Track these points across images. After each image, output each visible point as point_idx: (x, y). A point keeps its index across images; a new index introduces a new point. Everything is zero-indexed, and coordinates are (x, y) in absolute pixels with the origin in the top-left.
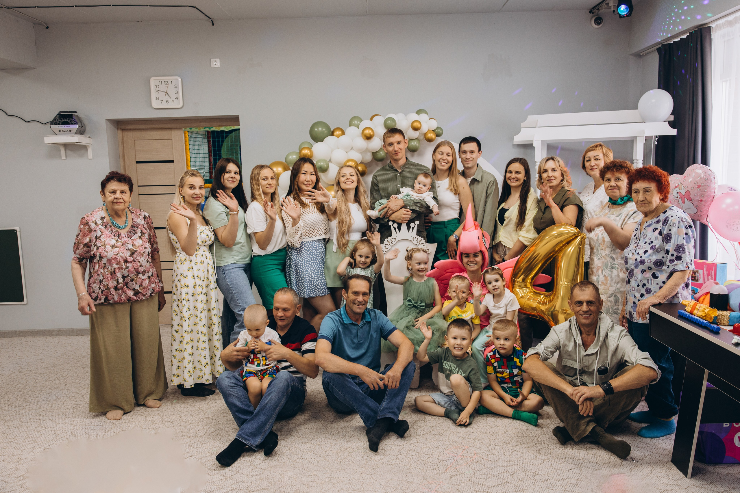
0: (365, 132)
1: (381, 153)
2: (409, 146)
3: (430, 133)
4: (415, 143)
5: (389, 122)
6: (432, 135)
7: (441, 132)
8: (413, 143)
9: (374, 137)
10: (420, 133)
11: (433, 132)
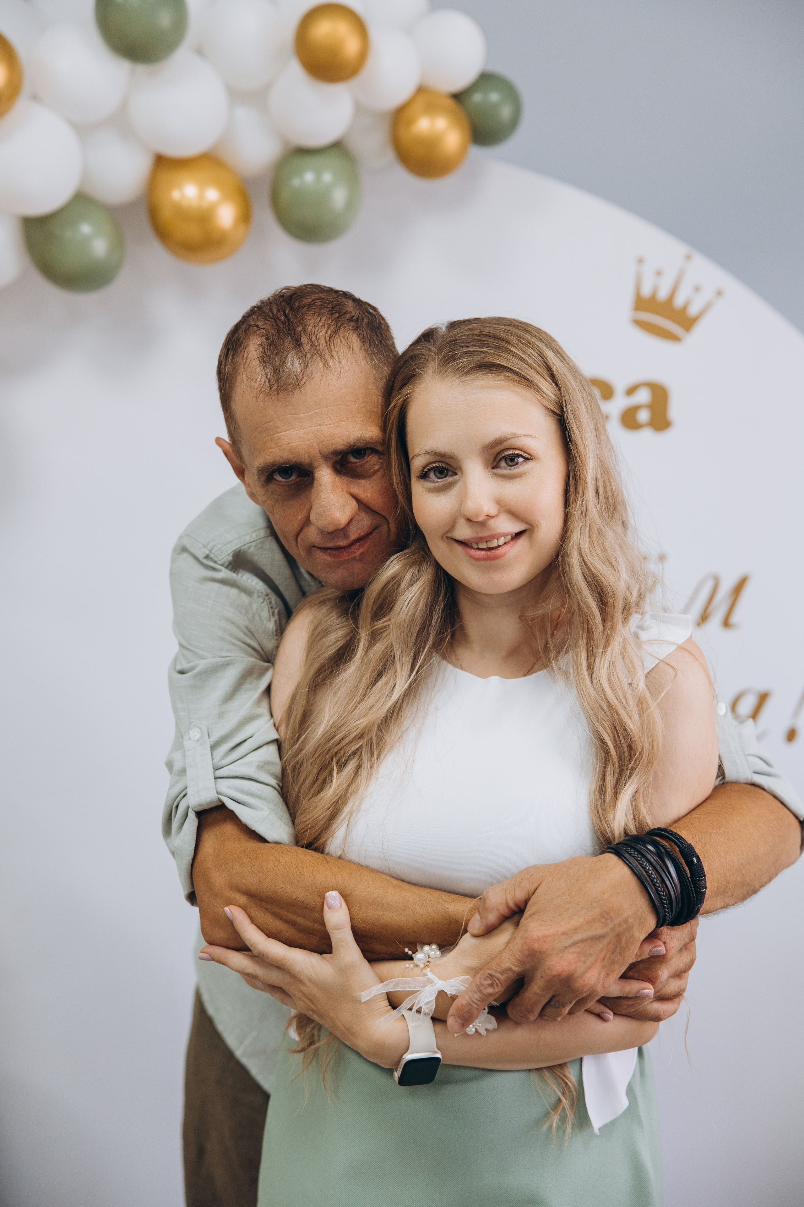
1: (87, 229)
2: (284, 194)
3: (432, 108)
4: (327, 177)
6: (441, 123)
7: (505, 111)
10: (360, 110)
11: (450, 103)
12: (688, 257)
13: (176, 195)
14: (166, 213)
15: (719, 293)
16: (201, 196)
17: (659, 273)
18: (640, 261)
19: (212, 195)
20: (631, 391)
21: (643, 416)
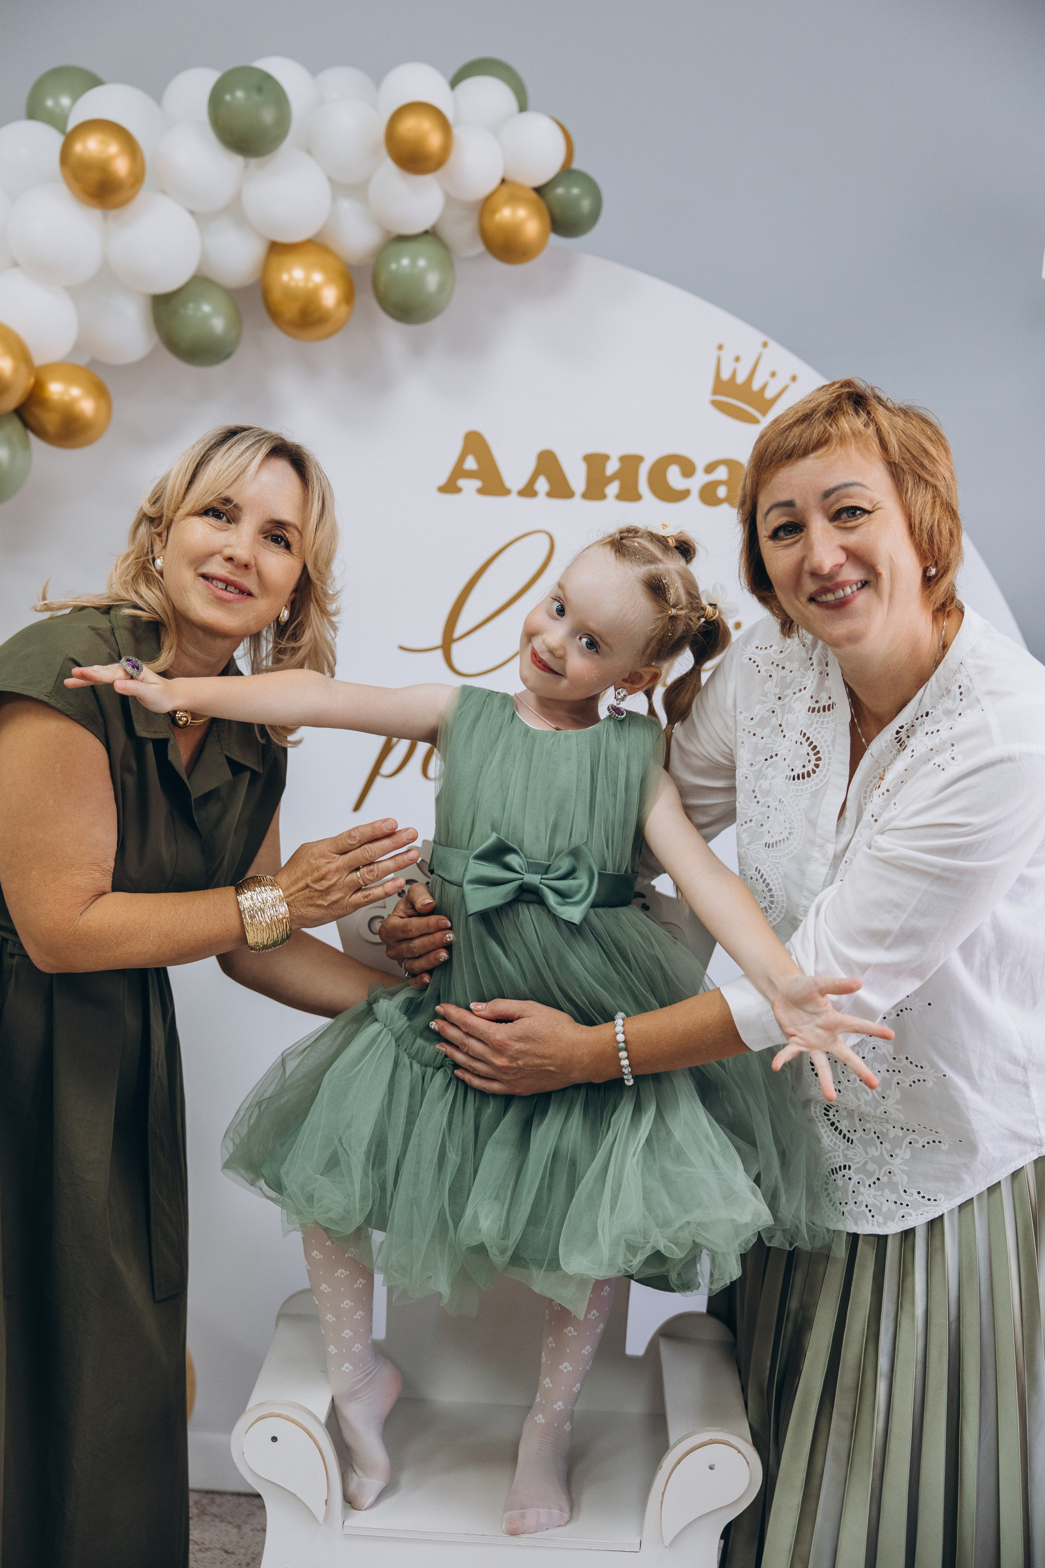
0: (78, 148)
1: (206, 308)
2: (383, 278)
3: (514, 199)
4: (422, 263)
5: (240, 94)
6: (522, 213)
7: (586, 205)
8: (405, 262)
9: (145, 195)
10: (450, 200)
11: (533, 195)
12: (765, 345)
13: (285, 277)
14: (276, 295)
15: (794, 379)
16: (307, 279)
17: (737, 359)
18: (720, 347)
19: (317, 277)
20: (710, 468)
21: (722, 492)
